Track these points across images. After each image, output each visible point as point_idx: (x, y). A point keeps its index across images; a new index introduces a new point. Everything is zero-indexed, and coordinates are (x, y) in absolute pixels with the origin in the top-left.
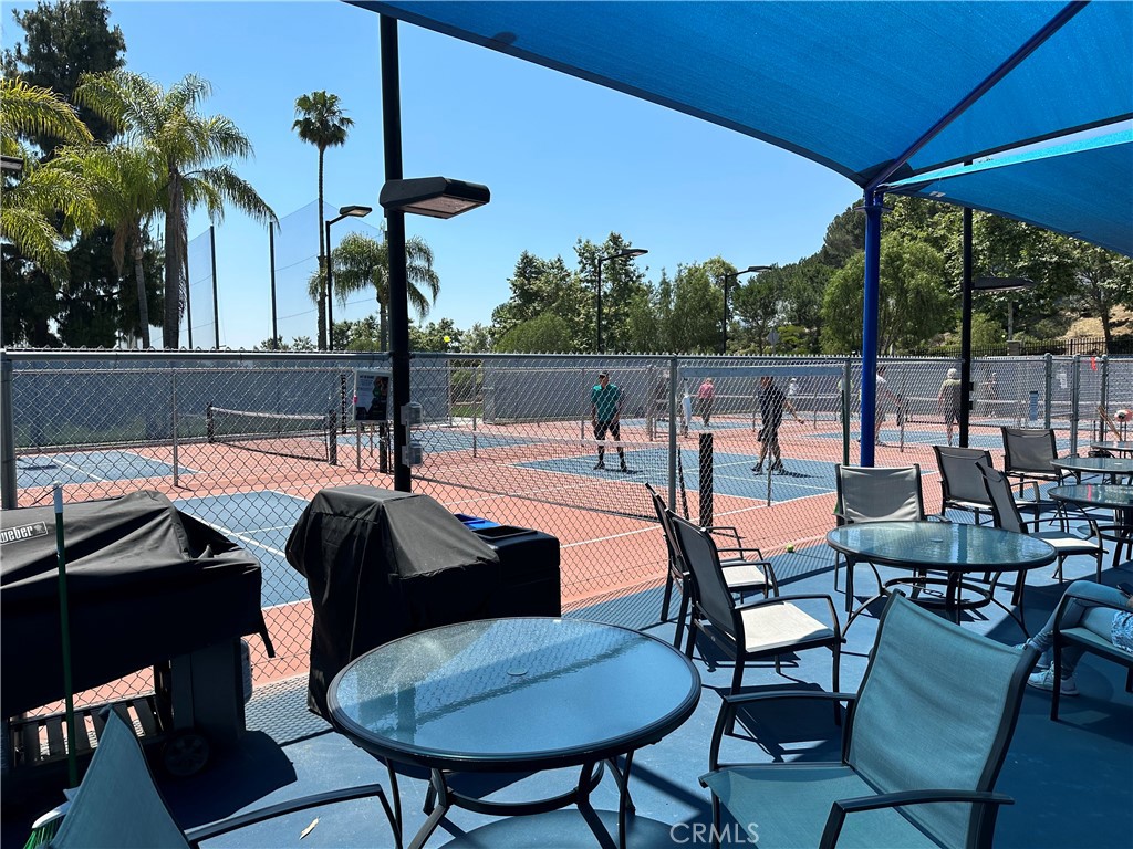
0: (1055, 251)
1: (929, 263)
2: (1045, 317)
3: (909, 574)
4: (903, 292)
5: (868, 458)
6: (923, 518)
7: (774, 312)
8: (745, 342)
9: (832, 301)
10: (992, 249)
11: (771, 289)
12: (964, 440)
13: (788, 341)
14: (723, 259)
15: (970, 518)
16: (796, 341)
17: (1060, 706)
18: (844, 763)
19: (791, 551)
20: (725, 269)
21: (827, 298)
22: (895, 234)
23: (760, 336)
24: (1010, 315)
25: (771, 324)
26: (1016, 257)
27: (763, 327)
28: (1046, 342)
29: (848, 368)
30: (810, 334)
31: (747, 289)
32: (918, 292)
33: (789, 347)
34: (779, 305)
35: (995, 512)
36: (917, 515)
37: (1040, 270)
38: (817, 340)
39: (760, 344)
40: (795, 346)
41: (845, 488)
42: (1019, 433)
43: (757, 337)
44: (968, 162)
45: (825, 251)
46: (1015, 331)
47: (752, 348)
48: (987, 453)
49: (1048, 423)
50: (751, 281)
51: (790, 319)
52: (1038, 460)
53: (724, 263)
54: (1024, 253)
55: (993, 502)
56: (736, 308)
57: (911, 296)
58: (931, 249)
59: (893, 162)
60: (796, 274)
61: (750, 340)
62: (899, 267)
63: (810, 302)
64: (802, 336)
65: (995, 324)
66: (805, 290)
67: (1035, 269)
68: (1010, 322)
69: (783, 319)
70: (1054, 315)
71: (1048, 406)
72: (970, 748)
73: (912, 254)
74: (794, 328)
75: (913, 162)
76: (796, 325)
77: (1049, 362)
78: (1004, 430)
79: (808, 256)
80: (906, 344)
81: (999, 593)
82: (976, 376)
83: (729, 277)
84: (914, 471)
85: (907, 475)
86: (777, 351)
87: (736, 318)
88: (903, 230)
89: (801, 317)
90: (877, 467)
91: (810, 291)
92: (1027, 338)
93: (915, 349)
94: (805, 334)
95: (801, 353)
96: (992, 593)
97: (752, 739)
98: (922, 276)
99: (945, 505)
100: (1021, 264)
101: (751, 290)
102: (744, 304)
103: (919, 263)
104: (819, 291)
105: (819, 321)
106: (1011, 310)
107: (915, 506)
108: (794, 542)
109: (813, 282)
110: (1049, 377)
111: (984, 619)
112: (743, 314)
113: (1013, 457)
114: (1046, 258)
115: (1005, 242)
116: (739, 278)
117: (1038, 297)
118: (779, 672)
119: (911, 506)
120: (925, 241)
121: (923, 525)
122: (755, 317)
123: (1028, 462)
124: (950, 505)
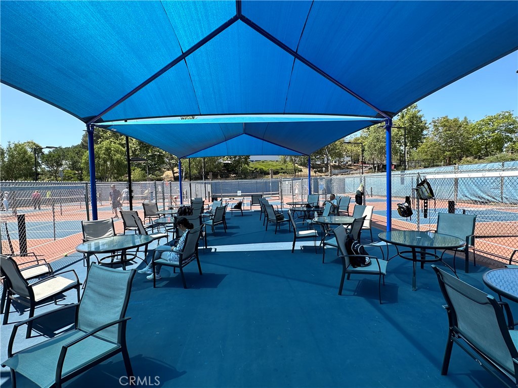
0: (158, 151)
1: (120, 152)
2: (157, 170)
3: (110, 254)
4: (112, 160)
5: (95, 217)
6: (115, 235)
7: (61, 165)
8: (48, 176)
9: (86, 162)
10: (140, 149)
11: (59, 156)
12: (131, 209)
13: (69, 176)
14: (34, 141)
15: (134, 233)
16: (73, 176)
17: (156, 283)
18: (76, 329)
19: (66, 256)
20: (36, 146)
21: (83, 161)
22: (108, 141)
23: (55, 173)
24: (147, 169)
25: (60, 169)
26: (148, 152)
27: (57, 170)
28: (158, 177)
29: (86, 186)
30: (79, 174)
31: (47, 155)
32: (117, 161)
33: (69, 178)
34: (64, 162)
35: (139, 230)
36: (113, 234)
37: (154, 156)
38: (81, 176)
39: (56, 177)
40: (72, 178)
41: (86, 229)
42: (148, 205)
43: (54, 174)
44: (126, 121)
45: (82, 144)
46: (149, 174)
47: (52, 178)
48: (136, 212)
49: (156, 201)
50: (50, 152)
51: (69, 168)
52: (153, 212)
53: (35, 144)
54: (150, 151)
55: (138, 227)
56: (42, 162)
57: (115, 162)
58: (121, 147)
59: (96, 117)
60: (71, 151)
61: (51, 175)
62: (110, 152)
63: (77, 162)
64: (75, 174)
65: (143, 172)
66: (74, 157)
67: (153, 156)
68: (147, 171)
69: (66, 168)
70: (160, 170)
71: (156, 196)
72: (117, 307)
73: (114, 148)
74: (71, 171)
75: (103, 117)
76: (72, 170)
77: (155, 183)
78: (143, 204)
79: (75, 145)
80: (115, 178)
81: (139, 254)
82: (133, 188)
83: (38, 150)
84: (111, 220)
85: (108, 222)
86: (64, 180)
87: (43, 166)
88: (111, 140)
89: (74, 166)
90: (99, 220)
91: (77, 157)
92: (153, 176)
93: (118, 179)
94: (76, 174)
95: (75, 181)
96: (136, 255)
97: (41, 335)
98: (118, 156)
99: (125, 229)
100: (149, 154)
101: (50, 155)
102: (47, 161)
103: (117, 151)
104: (80, 157)
105: (81, 169)
106: (147, 168)
107: (112, 231)
108: (68, 252)
109: (78, 154)
110: (156, 188)
111: (136, 263)
112: (47, 164)
113: (146, 212)
114: (156, 153)
115: (144, 147)
116: (43, 150)
117: (155, 164)
118: (56, 304)
119: (111, 232)
120: (119, 144)
121: (115, 237)
122: (52, 166)
123: (151, 213)
124: (127, 229)
